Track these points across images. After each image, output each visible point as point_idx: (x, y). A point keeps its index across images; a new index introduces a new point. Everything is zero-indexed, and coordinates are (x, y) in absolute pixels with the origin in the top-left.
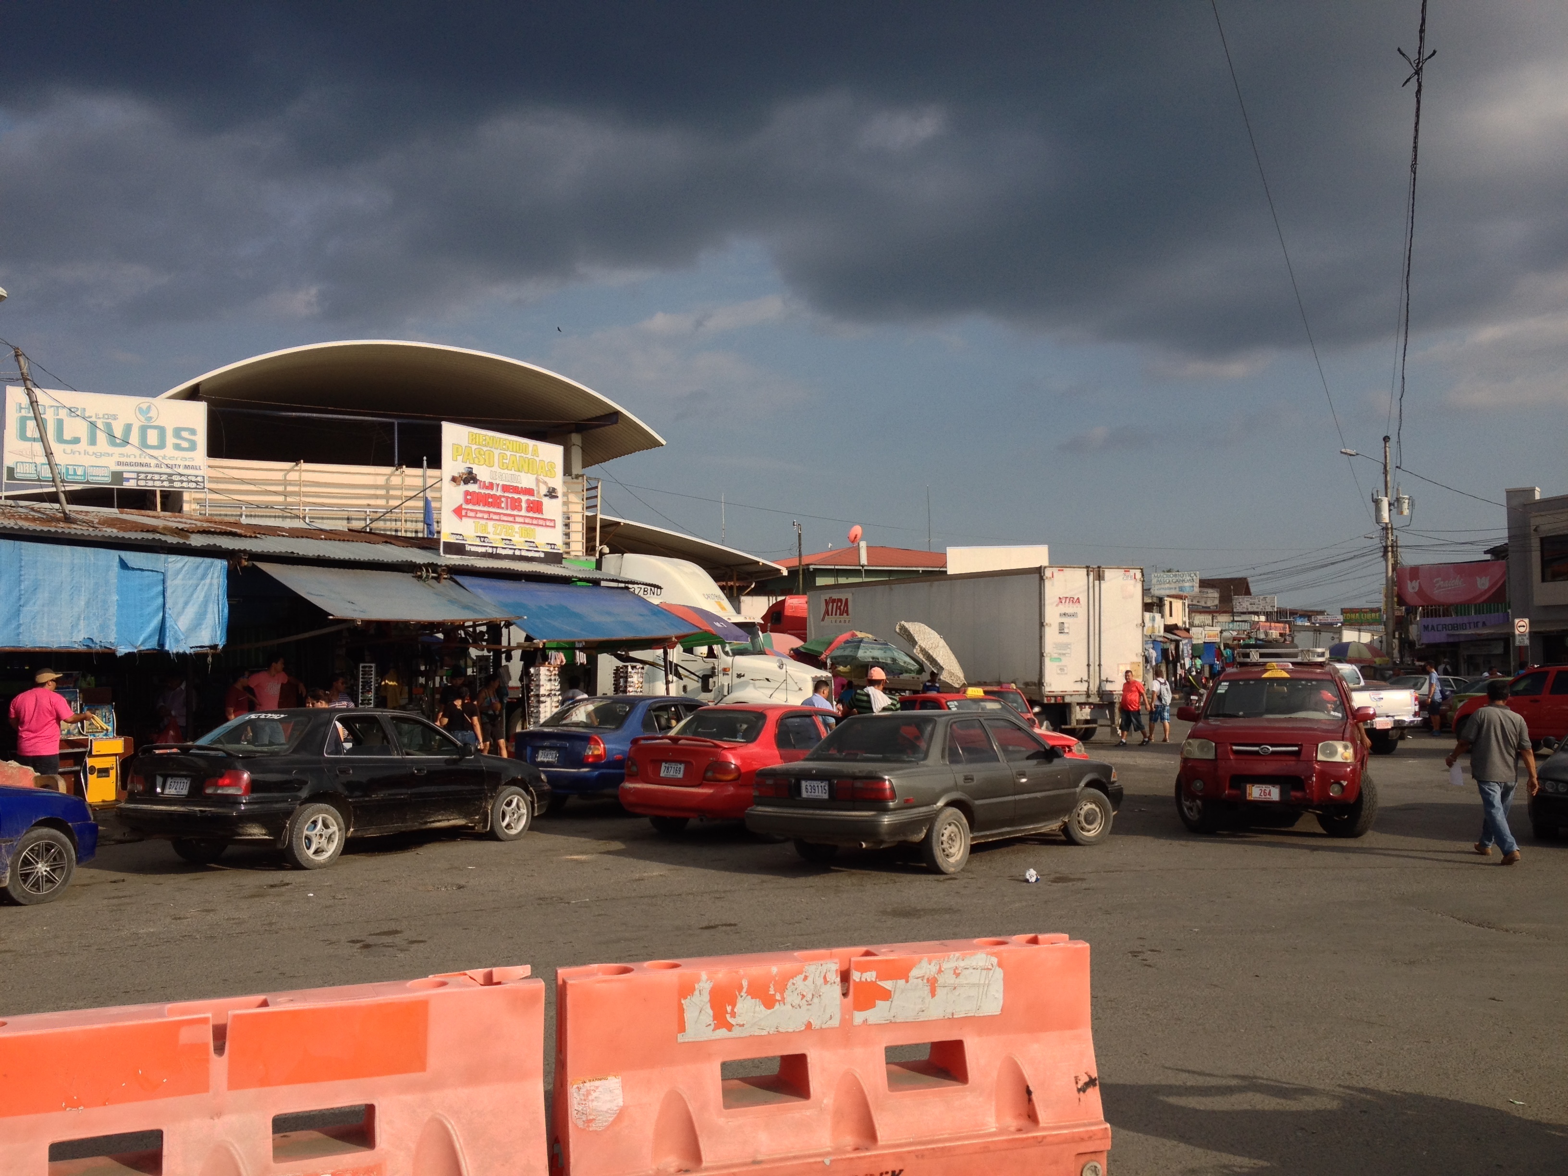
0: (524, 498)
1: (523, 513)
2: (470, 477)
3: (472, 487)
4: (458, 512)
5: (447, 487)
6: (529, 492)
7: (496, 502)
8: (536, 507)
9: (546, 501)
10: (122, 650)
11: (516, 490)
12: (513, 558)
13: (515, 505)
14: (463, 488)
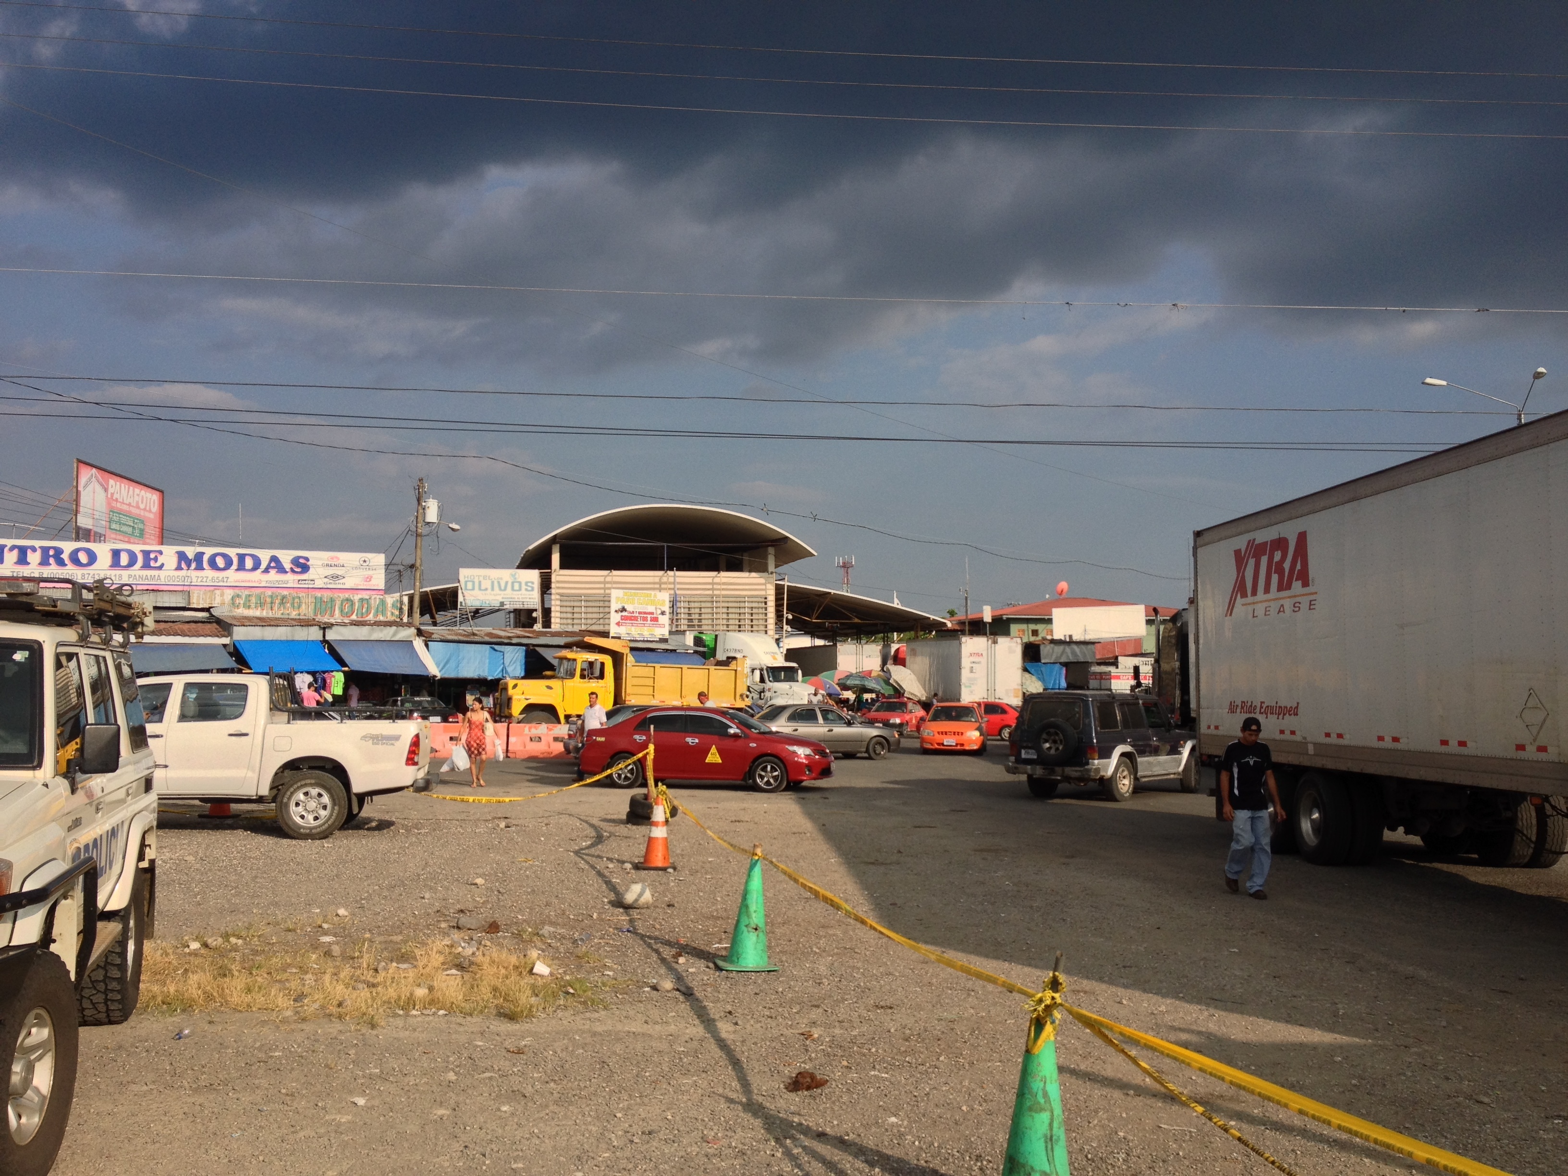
0: (649, 616)
1: (649, 622)
2: (623, 609)
3: (624, 614)
4: (618, 624)
5: (613, 614)
6: (652, 613)
7: (636, 618)
8: (656, 619)
9: (660, 617)
10: (490, 678)
11: (645, 613)
12: (644, 641)
13: (645, 619)
14: (620, 614)
